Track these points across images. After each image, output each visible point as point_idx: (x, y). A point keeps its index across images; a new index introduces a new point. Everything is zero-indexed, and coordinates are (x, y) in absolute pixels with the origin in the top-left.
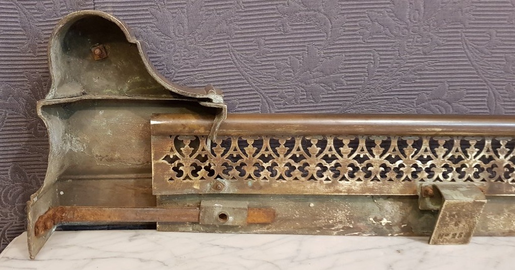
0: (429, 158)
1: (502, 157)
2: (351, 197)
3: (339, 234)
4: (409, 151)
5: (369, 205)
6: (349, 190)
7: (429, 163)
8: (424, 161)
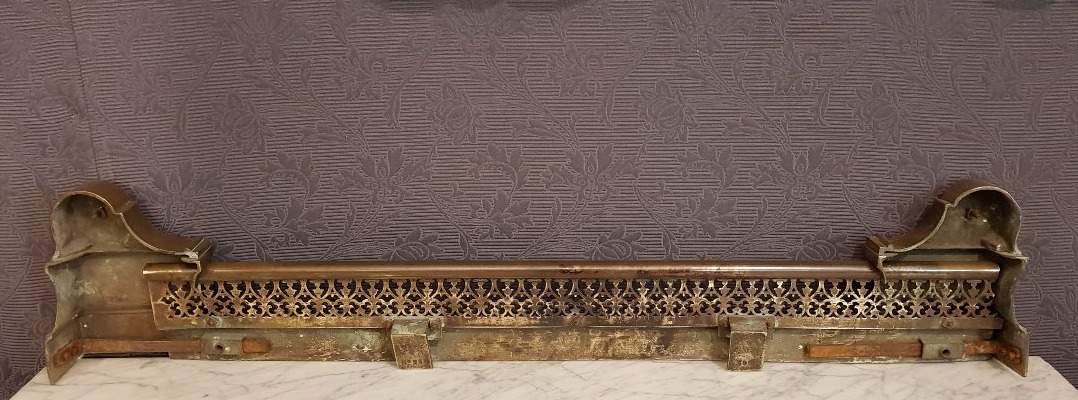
0: (391, 298)
1: (454, 295)
2: (329, 329)
3: (328, 360)
4: (373, 291)
5: (351, 336)
6: (326, 324)
7: (391, 301)
8: (387, 300)
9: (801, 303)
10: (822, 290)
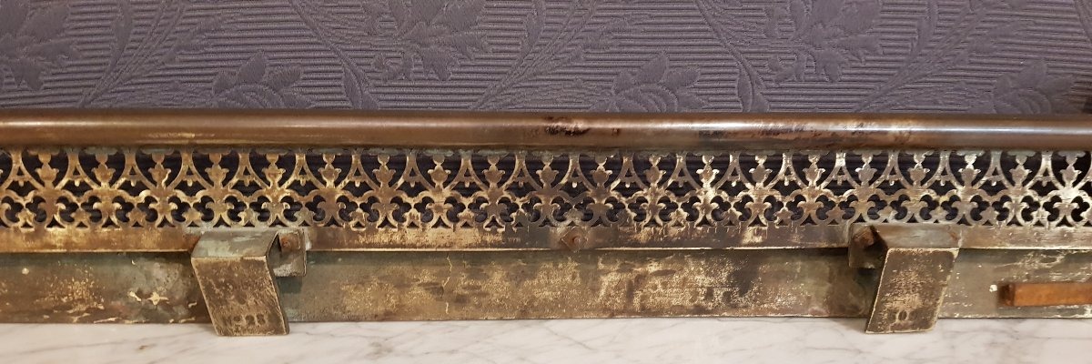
0: (198, 187)
1: (330, 183)
2: (75, 257)
3: (82, 321)
4: (161, 174)
5: (126, 270)
6: (68, 244)
7: (200, 195)
8: (191, 192)
9: (1006, 198)
10: (1046, 173)
